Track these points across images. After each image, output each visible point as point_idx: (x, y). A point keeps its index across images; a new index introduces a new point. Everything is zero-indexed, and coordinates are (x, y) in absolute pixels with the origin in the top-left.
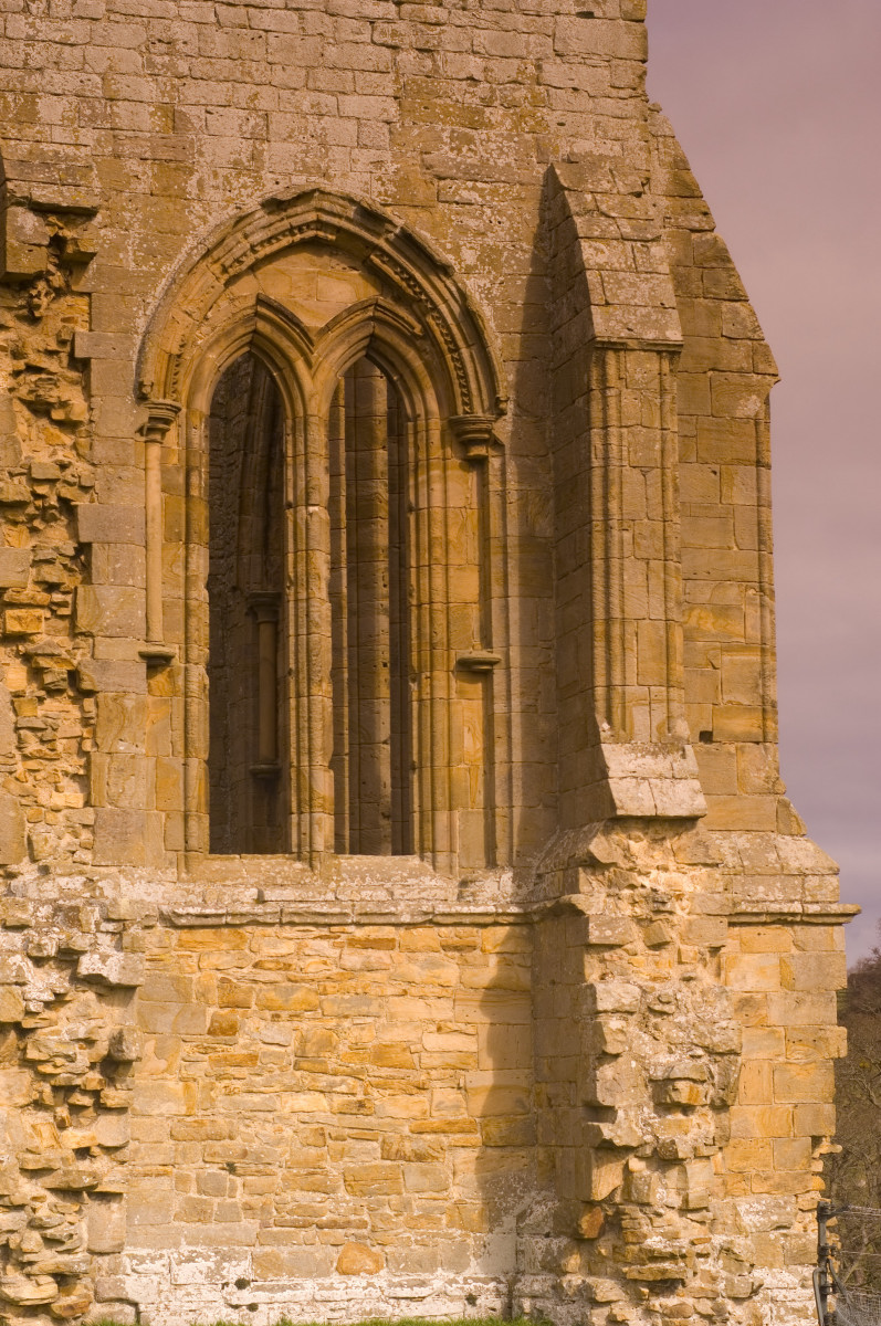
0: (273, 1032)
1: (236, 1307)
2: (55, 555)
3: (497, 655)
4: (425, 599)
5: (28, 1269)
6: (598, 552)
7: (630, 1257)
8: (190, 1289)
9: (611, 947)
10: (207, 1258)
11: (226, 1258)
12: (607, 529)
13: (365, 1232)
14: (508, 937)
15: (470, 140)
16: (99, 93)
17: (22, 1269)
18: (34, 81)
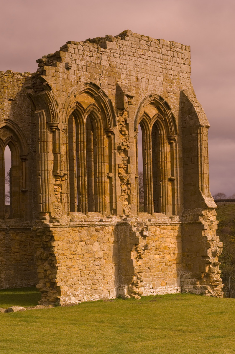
0: (154, 244)
1: (151, 292)
2: (126, 159)
3: (175, 178)
4: (163, 167)
5: (137, 286)
6: (199, 162)
7: (211, 281)
8: (146, 289)
9: (206, 230)
10: (148, 284)
11: (150, 284)
12: (201, 158)
13: (164, 279)
14: (179, 227)
15: (171, 86)
16: (128, 74)
17: (136, 286)
18: (120, 71)
